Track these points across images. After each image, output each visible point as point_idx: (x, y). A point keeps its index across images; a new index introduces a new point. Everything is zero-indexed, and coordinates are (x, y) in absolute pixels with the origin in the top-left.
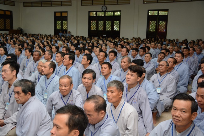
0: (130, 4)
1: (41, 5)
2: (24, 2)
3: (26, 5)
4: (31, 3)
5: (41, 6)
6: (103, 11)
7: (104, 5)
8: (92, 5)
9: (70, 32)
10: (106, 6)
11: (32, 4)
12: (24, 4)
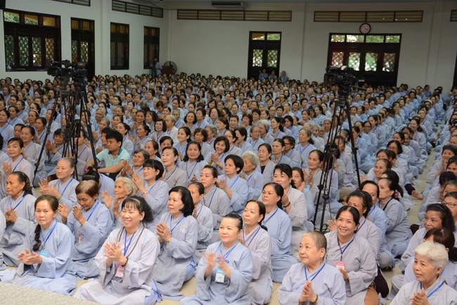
0: (421, 21)
1: (221, 17)
2: (178, 10)
3: (183, 14)
4: (196, 12)
5: (221, 19)
6: (362, 34)
7: (366, 22)
8: (339, 21)
9: (284, 73)
10: (370, 24)
11: (198, 14)
12: (178, 13)
